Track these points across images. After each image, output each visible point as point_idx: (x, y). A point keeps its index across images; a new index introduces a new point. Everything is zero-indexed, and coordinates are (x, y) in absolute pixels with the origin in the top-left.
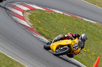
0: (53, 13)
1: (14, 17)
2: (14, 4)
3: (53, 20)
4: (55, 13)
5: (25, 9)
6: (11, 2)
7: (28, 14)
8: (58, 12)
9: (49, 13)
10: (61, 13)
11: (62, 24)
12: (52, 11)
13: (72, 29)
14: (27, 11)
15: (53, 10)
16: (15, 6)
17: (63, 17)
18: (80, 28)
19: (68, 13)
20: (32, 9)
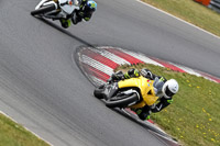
0: (180, 74)
1: (95, 79)
8: (191, 72)
9: (173, 73)
10: (198, 75)
11: (199, 98)
14: (124, 67)
17: (201, 85)
19: (214, 75)
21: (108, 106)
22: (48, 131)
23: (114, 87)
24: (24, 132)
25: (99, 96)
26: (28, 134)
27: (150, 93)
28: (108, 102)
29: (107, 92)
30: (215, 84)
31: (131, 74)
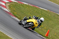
0: (22, 4)
3: (22, 8)
4: (24, 4)
5: (7, 1)
8: (25, 3)
9: (20, 4)
10: (27, 4)
11: (28, 10)
12: (22, 3)
13: (33, 13)
14: (8, 3)
17: (28, 7)
18: (38, 13)
19: (31, 4)
20: (11, 2)
21: (24, 27)
23: (26, 22)
30: (32, 6)
31: (30, 18)
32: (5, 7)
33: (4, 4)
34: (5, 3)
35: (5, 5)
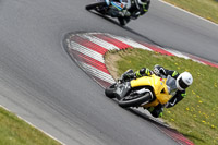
0: (169, 57)
2: (85, 36)
4: (173, 57)
5: (110, 47)
6: (79, 32)
7: (116, 58)
9: (161, 57)
12: (167, 54)
13: (208, 92)
14: (114, 52)
15: (170, 51)
16: (88, 40)
17: (190, 68)
20: (125, 48)
22: (41, 119)
23: (126, 86)
24: (18, 121)
25: (111, 95)
26: (21, 122)
27: (163, 92)
28: (121, 102)
29: (119, 92)
30: (204, 66)
31: (143, 73)
32: (104, 68)
33: (98, 57)
34: (105, 53)
35: (102, 61)
